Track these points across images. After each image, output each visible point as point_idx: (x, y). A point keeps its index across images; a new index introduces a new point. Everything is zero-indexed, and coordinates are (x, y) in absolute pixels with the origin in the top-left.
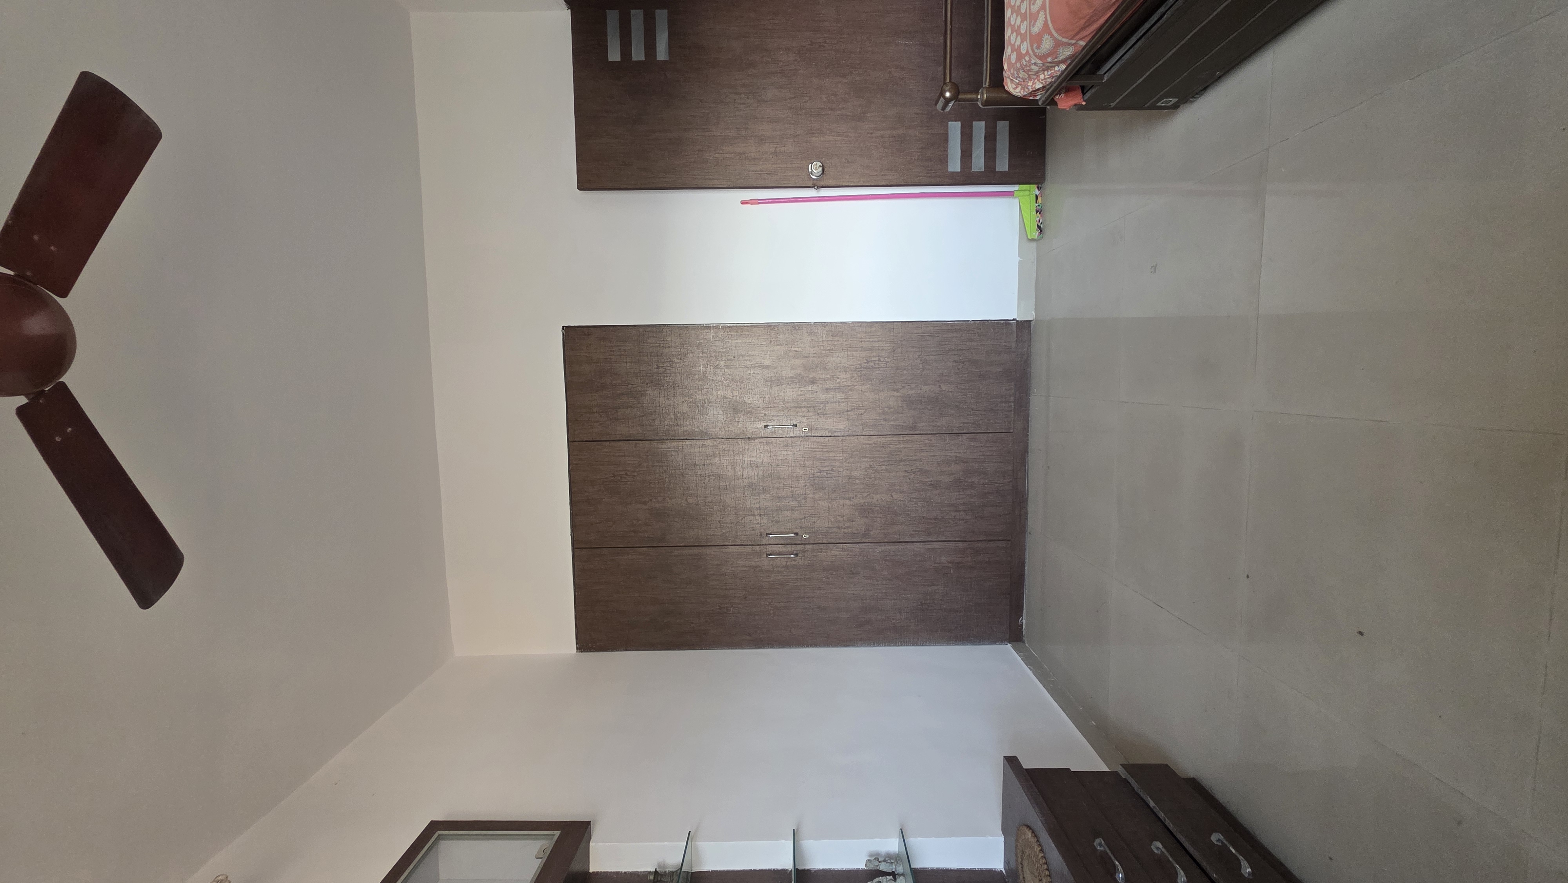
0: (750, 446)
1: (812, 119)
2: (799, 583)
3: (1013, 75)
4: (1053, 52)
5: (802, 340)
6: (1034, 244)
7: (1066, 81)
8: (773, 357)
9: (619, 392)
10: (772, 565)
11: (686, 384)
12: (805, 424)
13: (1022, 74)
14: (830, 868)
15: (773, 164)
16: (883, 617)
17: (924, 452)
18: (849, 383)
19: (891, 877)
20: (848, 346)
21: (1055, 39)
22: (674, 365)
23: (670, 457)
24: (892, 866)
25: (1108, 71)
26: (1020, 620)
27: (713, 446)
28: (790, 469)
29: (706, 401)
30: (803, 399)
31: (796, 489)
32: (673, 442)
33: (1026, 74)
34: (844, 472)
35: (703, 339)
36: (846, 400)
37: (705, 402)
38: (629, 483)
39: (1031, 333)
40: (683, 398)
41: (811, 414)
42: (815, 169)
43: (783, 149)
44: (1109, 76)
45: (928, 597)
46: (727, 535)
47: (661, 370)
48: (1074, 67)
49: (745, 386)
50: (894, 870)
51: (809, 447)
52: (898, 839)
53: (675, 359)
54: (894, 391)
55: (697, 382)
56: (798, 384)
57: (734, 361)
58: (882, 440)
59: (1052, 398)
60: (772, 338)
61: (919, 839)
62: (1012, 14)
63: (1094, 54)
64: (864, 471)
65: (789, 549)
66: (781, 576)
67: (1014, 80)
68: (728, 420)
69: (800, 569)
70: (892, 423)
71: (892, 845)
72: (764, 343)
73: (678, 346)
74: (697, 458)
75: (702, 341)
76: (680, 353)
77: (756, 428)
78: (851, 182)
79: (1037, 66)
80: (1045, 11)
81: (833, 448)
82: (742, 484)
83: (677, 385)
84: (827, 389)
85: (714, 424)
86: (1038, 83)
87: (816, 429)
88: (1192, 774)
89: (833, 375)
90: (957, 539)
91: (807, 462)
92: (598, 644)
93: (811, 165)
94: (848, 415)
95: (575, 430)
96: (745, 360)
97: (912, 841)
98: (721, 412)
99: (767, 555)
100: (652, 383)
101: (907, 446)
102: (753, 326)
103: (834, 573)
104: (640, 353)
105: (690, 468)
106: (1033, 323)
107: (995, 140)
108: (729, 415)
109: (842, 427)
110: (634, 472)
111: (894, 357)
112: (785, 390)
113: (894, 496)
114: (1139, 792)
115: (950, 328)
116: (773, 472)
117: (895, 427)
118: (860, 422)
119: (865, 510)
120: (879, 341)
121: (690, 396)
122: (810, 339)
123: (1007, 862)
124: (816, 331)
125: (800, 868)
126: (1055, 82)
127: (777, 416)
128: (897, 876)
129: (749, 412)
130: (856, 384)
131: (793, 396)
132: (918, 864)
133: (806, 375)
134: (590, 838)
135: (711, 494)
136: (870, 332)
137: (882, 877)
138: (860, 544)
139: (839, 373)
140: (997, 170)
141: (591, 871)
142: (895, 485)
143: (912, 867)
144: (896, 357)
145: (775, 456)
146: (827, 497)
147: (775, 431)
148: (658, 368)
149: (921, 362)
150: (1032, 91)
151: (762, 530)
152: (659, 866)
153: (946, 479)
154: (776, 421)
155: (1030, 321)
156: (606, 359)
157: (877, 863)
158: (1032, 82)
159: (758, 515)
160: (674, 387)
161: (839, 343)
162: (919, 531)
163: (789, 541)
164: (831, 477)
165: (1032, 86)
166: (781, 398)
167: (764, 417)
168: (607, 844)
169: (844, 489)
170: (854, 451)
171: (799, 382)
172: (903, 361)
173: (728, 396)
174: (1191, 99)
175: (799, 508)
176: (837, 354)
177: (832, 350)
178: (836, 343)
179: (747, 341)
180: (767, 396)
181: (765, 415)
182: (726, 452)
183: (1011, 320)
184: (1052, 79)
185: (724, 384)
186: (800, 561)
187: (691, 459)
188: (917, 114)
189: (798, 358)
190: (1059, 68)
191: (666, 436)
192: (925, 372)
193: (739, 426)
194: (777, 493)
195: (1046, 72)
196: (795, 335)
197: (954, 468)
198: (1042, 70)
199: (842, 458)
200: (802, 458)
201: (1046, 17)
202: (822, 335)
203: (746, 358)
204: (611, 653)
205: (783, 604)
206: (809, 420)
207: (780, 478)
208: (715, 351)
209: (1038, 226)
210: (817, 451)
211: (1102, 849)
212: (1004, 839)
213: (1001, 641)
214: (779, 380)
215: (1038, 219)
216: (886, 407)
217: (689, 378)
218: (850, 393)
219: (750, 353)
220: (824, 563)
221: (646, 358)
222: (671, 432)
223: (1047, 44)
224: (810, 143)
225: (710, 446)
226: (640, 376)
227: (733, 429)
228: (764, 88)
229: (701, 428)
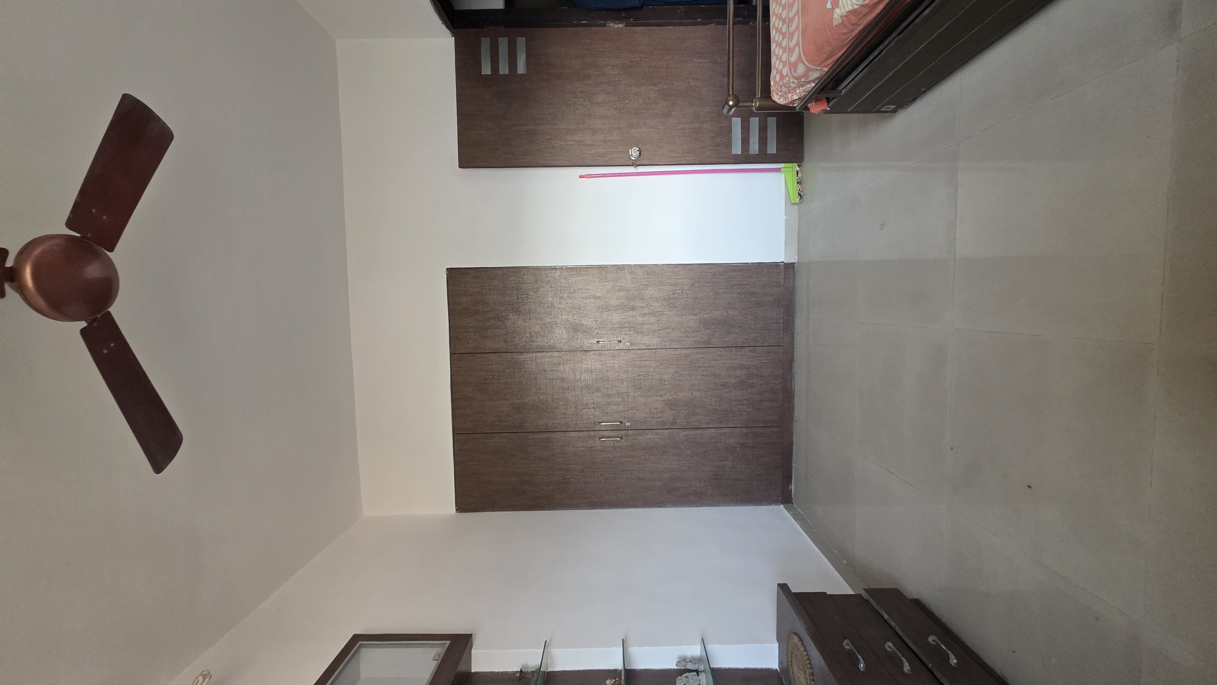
0: (586, 356)
1: (632, 116)
2: (623, 460)
3: (777, 89)
4: (805, 75)
5: (624, 278)
6: (796, 207)
7: (815, 94)
8: (603, 291)
9: (488, 317)
10: (603, 446)
11: (538, 310)
12: (628, 340)
13: (784, 89)
14: (650, 668)
15: (603, 149)
16: (686, 485)
17: (716, 360)
18: (660, 310)
19: (695, 673)
20: (659, 282)
21: (806, 66)
22: (529, 297)
23: (526, 365)
24: (696, 665)
25: (845, 87)
26: (790, 486)
27: (559, 356)
28: (616, 373)
29: (554, 323)
30: (626, 321)
31: (620, 389)
32: (529, 354)
33: (787, 89)
34: (657, 376)
35: (551, 277)
36: (658, 322)
37: (552, 324)
38: (496, 384)
39: (795, 272)
40: (536, 321)
41: (632, 333)
42: (634, 153)
43: (610, 138)
44: (846, 91)
45: (720, 470)
46: (570, 423)
47: (520, 300)
48: (821, 85)
49: (583, 312)
50: (697, 668)
51: (631, 357)
52: (700, 646)
53: (530, 292)
54: (694, 315)
55: (547, 309)
56: (622, 310)
57: (574, 294)
58: (685, 352)
59: (811, 320)
60: (603, 276)
61: (715, 645)
62: (776, 47)
63: (835, 76)
64: (671, 375)
65: (616, 433)
66: (610, 454)
67: (779, 93)
68: (570, 337)
69: (624, 449)
70: (692, 339)
71: (696, 651)
72: (597, 280)
73: (532, 283)
74: (546, 366)
75: (550, 279)
76: (534, 288)
77: (591, 343)
78: (661, 162)
79: (794, 84)
80: (799, 47)
81: (648, 358)
82: (580, 385)
83: (532, 312)
84: (644, 314)
85: (560, 341)
86: (795, 95)
87: (636, 344)
88: (915, 596)
89: (648, 303)
90: (742, 426)
91: (629, 369)
92: (472, 506)
93: (631, 149)
94: (659, 333)
95: (455, 346)
96: (582, 293)
97: (710, 647)
98: (565, 332)
99: (600, 438)
100: (513, 310)
101: (703, 356)
102: (588, 267)
103: (650, 452)
104: (504, 287)
105: (541, 373)
106: (796, 265)
107: (767, 131)
108: (570, 334)
109: (655, 342)
110: (500, 376)
111: (692, 290)
112: (612, 315)
113: (694, 393)
114: (877, 608)
115: (735, 268)
116: (603, 376)
117: (694, 342)
118: (668, 338)
119: (672, 405)
120: (682, 278)
121: (541, 319)
122: (631, 277)
123: (780, 663)
124: (635, 271)
125: (628, 668)
126: (807, 95)
127: (607, 334)
128: (699, 672)
129: (585, 331)
130: (665, 310)
131: (619, 320)
132: (716, 665)
133: (628, 304)
134: (472, 647)
135: (557, 393)
136: (675, 272)
137: (688, 673)
138: (668, 430)
139: (652, 302)
140: (768, 153)
141: (473, 671)
142: (694, 385)
143: (711, 667)
144: (694, 290)
145: (605, 364)
146: (644, 394)
147: (605, 345)
148: (517, 299)
149: (713, 294)
150: (791, 101)
151: (595, 420)
152: (523, 666)
153: (733, 381)
154: (605, 338)
155: (794, 263)
156: (479, 292)
157: (684, 663)
158: (791, 95)
159: (592, 408)
160: (529, 313)
161: (653, 279)
162: (713, 420)
163: (615, 428)
164: (647, 380)
165: (791, 97)
166: (609, 320)
167: (597, 335)
168: (484, 651)
169: (657, 388)
170: (664, 360)
171: (623, 309)
172: (700, 293)
173: (570, 319)
174: (905, 106)
175: (623, 403)
176: (651, 288)
177: (647, 285)
178: (650, 280)
179: (584, 279)
180: (599, 320)
181: (597, 333)
182: (568, 361)
183: (780, 263)
184: (805, 93)
185: (567, 311)
186: (624, 443)
187: (542, 367)
188: (709, 112)
189: (621, 291)
190: (810, 85)
191: (523, 350)
192: (716, 301)
193: (578, 342)
194: (606, 392)
195: (801, 88)
196: (619, 274)
197: (739, 372)
198: (798, 87)
199: (655, 365)
200: (625, 366)
201: (800, 51)
202: (639, 274)
203: (584, 291)
204: (481, 513)
205: (611, 475)
206: (631, 337)
207: (608, 380)
208: (560, 286)
209: (799, 193)
210: (636, 360)
211: (849, 648)
212: (778, 645)
213: (776, 502)
214: (608, 308)
215: (799, 188)
216: (688, 327)
217: (541, 306)
218: (661, 316)
219: (586, 287)
220: (642, 445)
221: (508, 292)
222: (527, 347)
223: (801, 70)
224: (630, 133)
225: (557, 357)
226: (504, 305)
227: (573, 344)
228: (596, 94)
229: (549, 344)
